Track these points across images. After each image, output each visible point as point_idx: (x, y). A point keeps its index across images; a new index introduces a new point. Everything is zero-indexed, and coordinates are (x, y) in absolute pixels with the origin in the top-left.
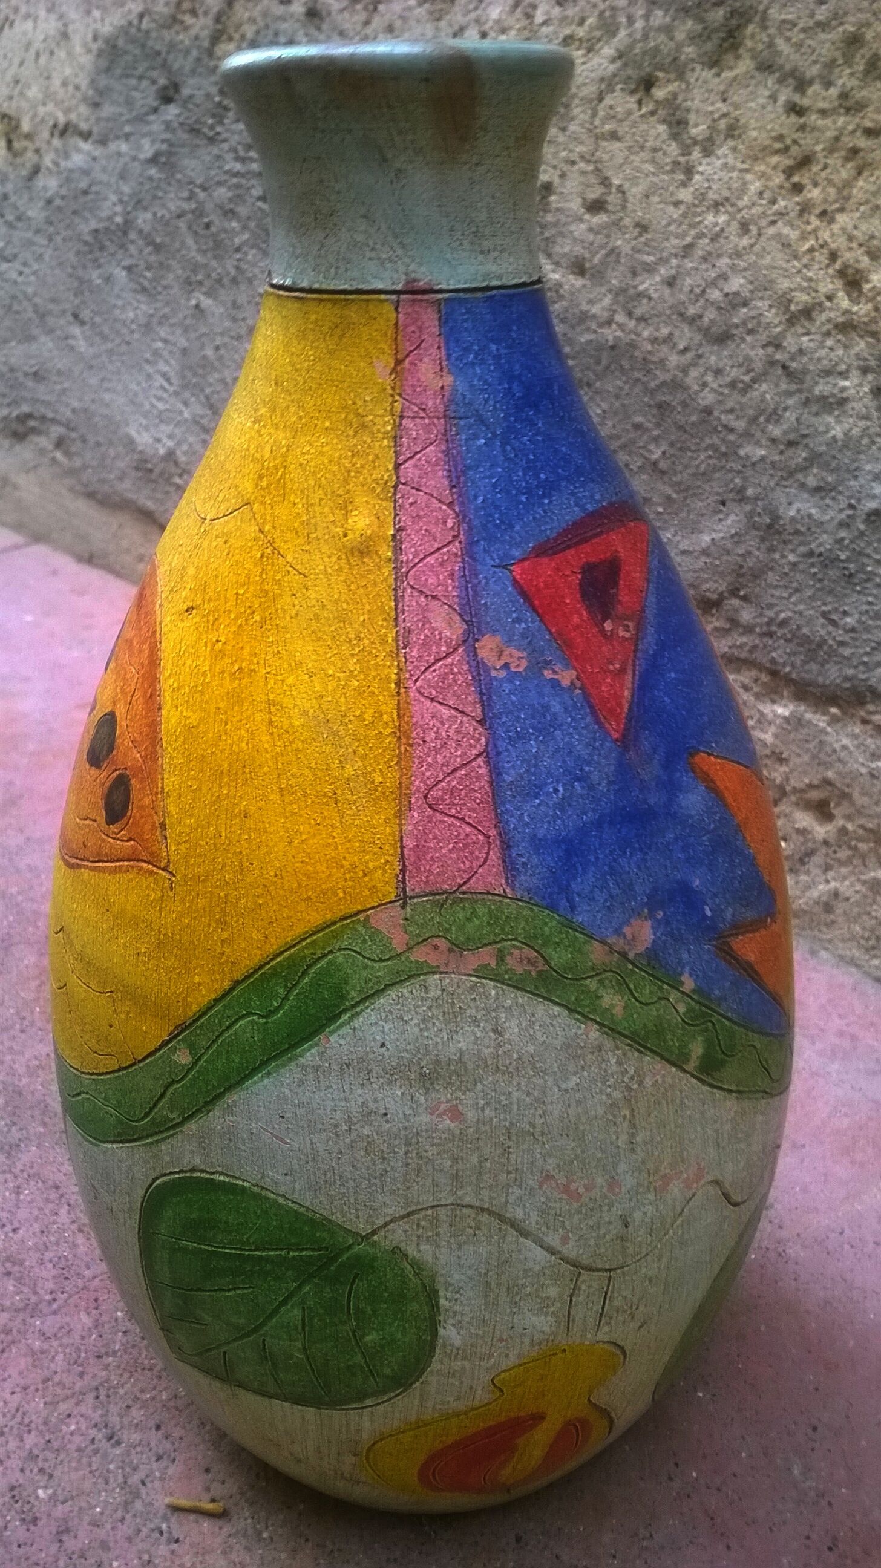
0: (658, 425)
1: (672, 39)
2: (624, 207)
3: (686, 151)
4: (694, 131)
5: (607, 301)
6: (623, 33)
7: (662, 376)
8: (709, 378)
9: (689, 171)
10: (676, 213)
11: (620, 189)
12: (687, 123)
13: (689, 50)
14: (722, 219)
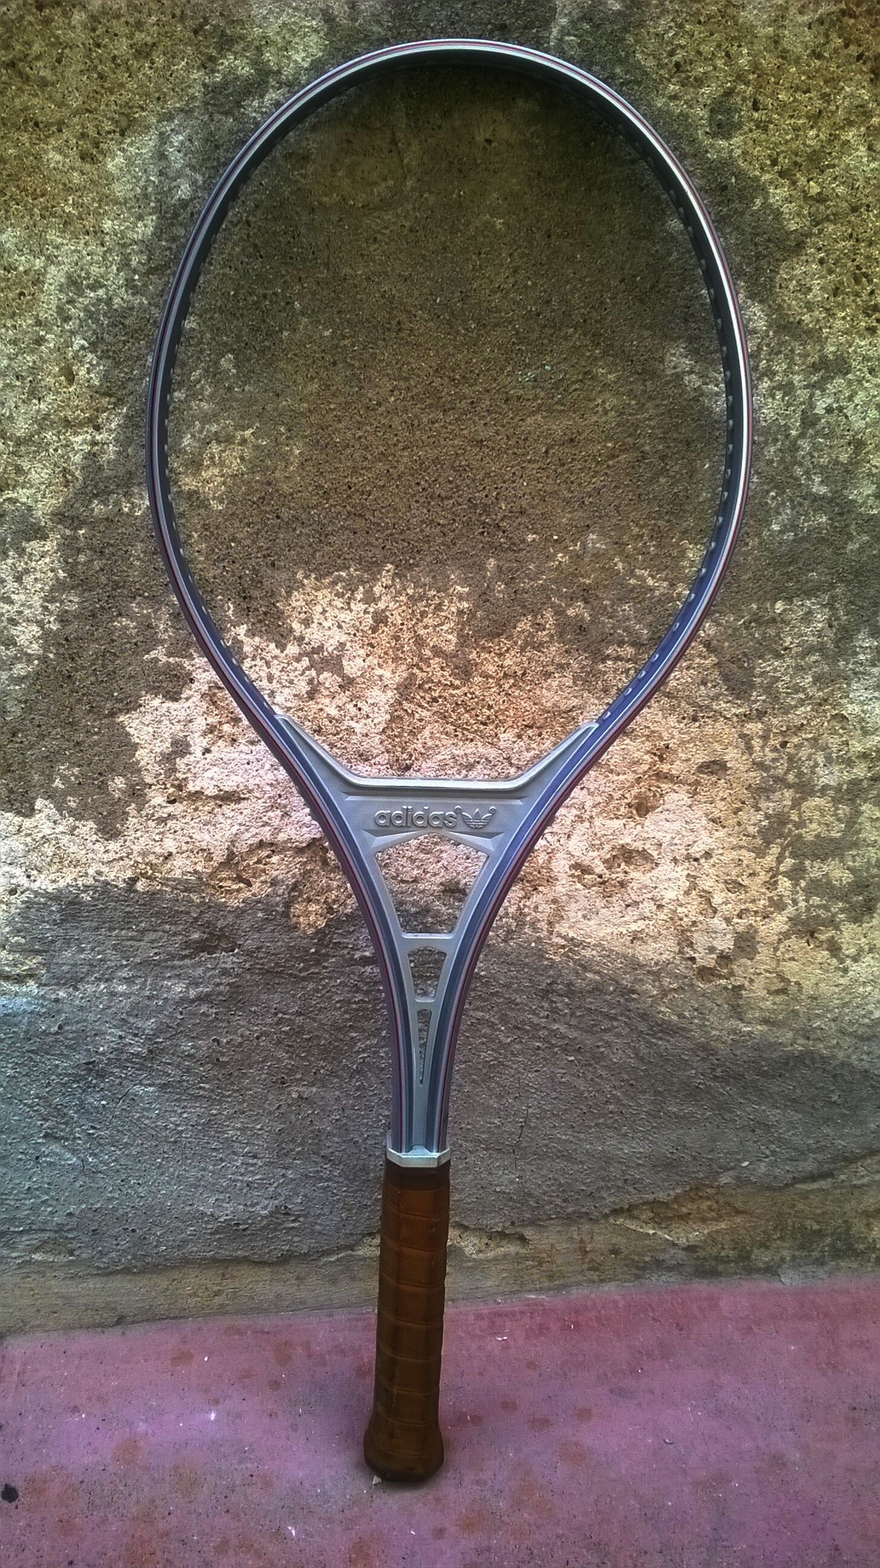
0: (834, 1085)
1: (829, 911)
2: (800, 990)
3: (842, 961)
4: (847, 952)
5: (790, 1035)
6: (790, 910)
7: (834, 1063)
8: (864, 1057)
9: (846, 971)
10: (837, 990)
11: (798, 983)
12: (840, 949)
13: (842, 916)
14: (869, 989)
